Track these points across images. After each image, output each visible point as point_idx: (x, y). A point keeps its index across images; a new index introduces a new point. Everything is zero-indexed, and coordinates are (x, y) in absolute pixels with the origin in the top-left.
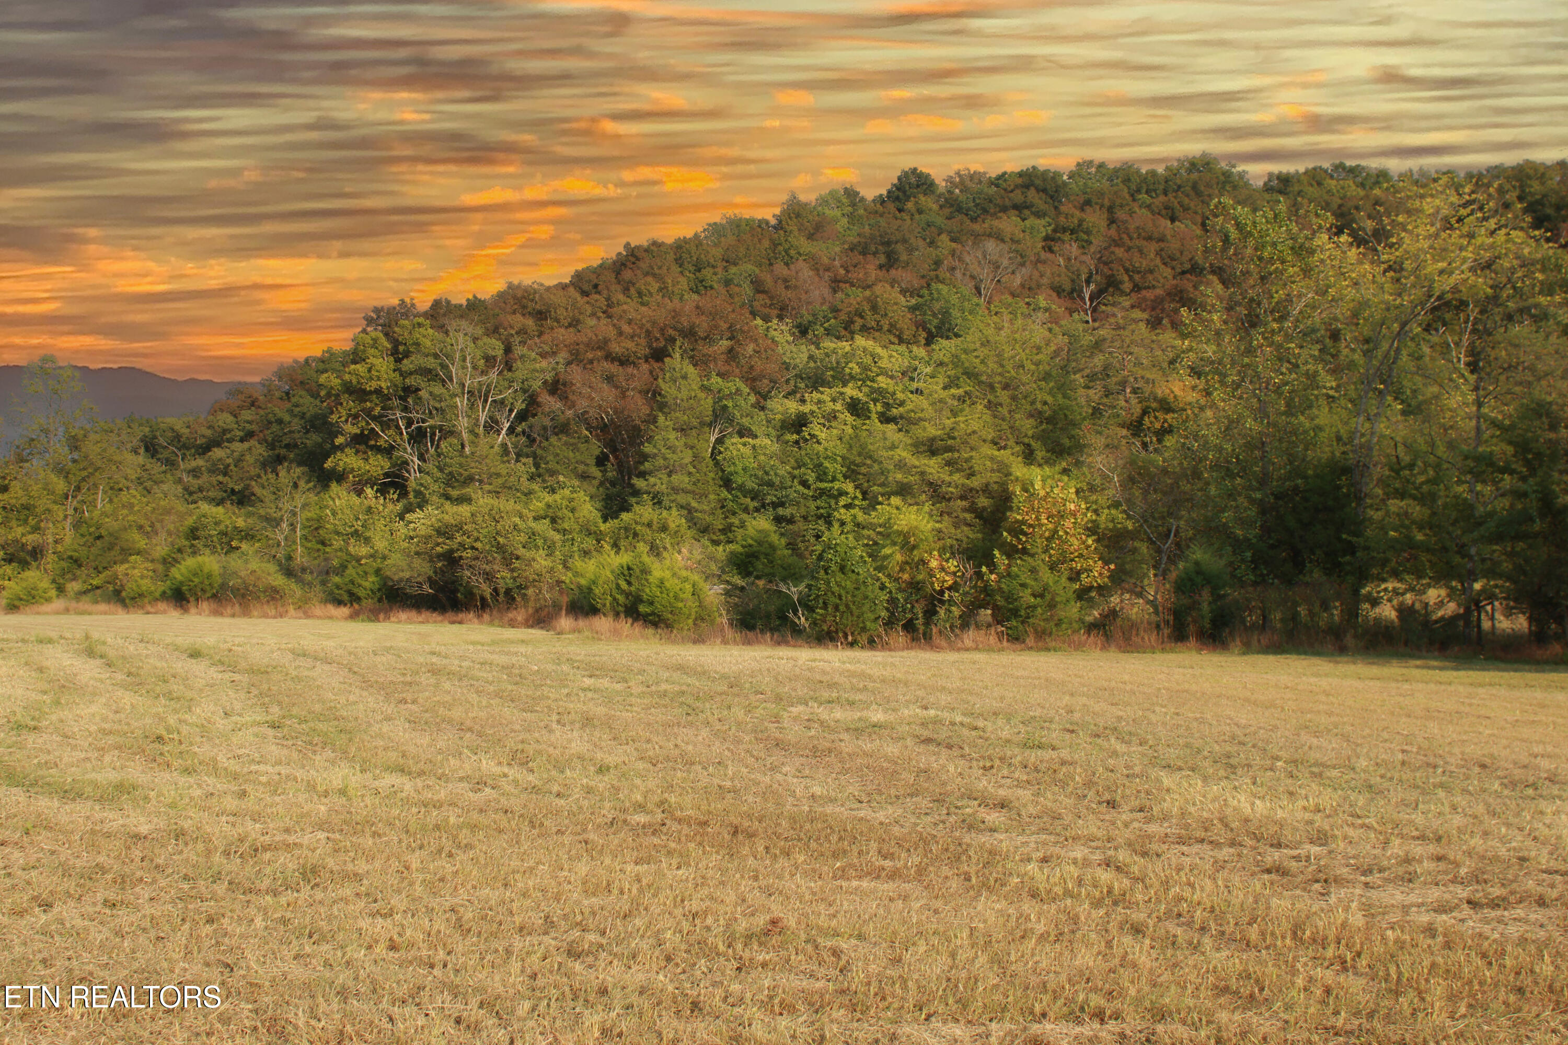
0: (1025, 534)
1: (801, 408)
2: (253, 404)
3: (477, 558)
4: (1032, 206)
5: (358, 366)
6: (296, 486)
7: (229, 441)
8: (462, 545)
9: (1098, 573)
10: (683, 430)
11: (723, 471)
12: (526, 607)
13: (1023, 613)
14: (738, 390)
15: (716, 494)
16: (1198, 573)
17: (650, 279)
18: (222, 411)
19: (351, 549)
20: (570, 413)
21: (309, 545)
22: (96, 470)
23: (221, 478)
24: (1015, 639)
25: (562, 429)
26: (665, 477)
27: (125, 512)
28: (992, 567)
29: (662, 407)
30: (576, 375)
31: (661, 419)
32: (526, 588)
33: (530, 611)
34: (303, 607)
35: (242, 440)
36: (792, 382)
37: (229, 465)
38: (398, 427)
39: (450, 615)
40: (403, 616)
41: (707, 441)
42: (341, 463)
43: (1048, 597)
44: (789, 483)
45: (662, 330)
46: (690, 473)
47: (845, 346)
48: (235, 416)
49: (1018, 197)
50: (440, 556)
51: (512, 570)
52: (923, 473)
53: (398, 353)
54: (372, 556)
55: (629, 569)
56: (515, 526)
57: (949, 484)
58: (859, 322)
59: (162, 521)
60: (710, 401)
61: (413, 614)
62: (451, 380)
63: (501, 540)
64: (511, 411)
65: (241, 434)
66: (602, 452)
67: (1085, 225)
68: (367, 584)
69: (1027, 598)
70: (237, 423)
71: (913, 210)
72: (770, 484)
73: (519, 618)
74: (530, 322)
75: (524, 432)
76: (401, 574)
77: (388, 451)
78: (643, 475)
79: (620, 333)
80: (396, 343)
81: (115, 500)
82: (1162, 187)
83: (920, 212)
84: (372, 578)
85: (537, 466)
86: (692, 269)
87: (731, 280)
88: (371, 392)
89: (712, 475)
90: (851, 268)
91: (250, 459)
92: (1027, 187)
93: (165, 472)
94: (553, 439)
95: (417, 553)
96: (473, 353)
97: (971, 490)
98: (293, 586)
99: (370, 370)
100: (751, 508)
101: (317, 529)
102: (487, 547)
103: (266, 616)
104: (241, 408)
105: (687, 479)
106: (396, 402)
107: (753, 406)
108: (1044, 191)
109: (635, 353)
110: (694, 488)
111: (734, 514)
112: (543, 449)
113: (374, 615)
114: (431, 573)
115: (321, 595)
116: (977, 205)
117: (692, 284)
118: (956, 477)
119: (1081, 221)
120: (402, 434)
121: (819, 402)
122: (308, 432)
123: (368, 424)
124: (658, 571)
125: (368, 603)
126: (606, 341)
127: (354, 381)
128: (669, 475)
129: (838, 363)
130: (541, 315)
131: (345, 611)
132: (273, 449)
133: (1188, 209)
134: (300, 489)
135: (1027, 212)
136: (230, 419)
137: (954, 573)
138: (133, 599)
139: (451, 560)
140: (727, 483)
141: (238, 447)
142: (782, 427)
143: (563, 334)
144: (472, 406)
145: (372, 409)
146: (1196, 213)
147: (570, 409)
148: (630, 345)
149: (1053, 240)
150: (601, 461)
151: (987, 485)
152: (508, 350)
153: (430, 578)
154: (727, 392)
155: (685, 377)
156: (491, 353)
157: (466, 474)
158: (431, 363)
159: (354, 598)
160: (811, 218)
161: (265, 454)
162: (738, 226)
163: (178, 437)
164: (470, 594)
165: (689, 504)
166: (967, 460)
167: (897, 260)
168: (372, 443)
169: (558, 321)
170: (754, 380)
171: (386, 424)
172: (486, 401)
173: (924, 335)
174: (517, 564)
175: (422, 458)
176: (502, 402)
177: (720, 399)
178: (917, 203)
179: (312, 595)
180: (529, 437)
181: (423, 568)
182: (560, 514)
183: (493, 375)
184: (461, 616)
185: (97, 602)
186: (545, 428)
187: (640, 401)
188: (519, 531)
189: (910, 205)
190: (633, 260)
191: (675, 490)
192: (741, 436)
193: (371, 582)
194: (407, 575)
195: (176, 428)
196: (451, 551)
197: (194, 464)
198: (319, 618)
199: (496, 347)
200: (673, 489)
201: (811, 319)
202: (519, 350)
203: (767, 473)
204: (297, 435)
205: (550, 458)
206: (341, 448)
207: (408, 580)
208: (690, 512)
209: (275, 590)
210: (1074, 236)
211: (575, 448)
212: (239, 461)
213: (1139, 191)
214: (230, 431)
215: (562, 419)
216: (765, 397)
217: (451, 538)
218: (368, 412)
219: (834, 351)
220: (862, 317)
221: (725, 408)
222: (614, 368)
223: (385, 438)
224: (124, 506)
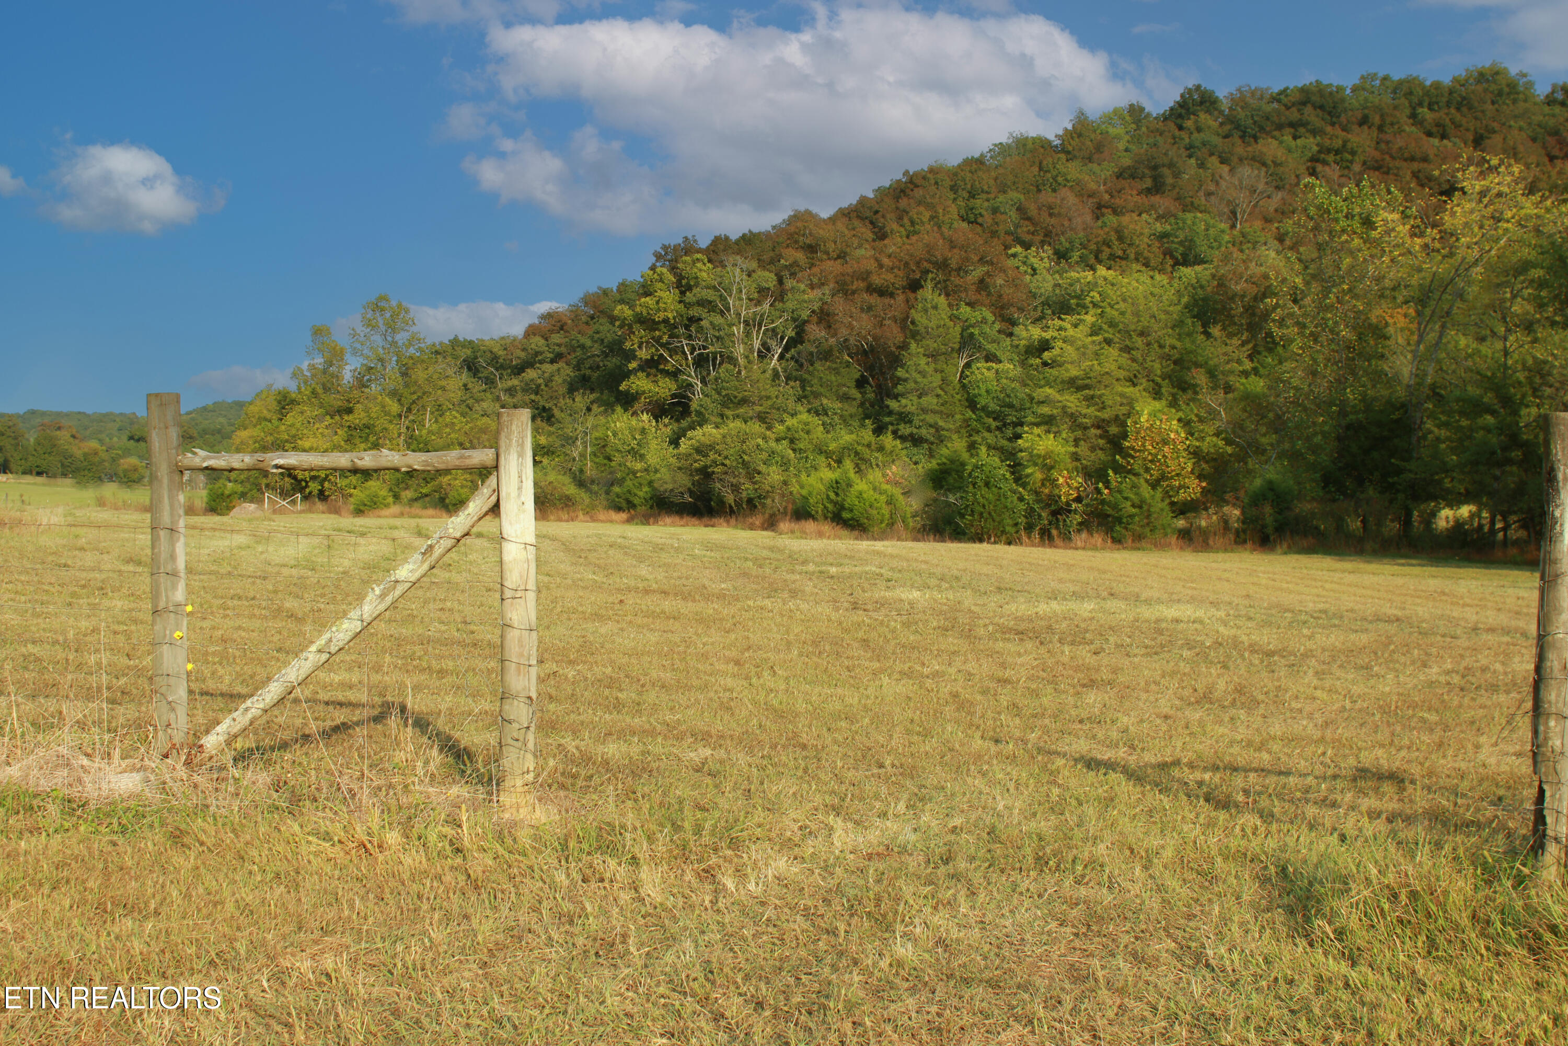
0: (1133, 457)
1: (1044, 334)
2: (562, 328)
3: (726, 473)
4: (1308, 123)
5: (648, 299)
6: (589, 409)
7: (541, 362)
8: (714, 462)
9: (1193, 488)
10: (933, 356)
11: (968, 393)
12: (763, 514)
13: (1124, 520)
14: (984, 318)
15: (962, 414)
16: (1272, 490)
17: (922, 209)
18: (534, 334)
19: (628, 464)
20: (832, 341)
21: (597, 460)
22: (424, 393)
23: (533, 397)
24: (1118, 541)
25: (826, 355)
26: (915, 399)
27: (448, 430)
28: (1107, 485)
29: (914, 335)
30: (839, 306)
31: (913, 346)
32: (765, 498)
33: (767, 516)
34: (590, 514)
35: (552, 361)
36: (1040, 309)
37: (540, 385)
38: (684, 353)
39: (705, 520)
40: (668, 520)
41: (956, 366)
42: (634, 386)
43: (1145, 507)
44: (1028, 405)
45: (918, 264)
46: (938, 396)
47: (1089, 275)
48: (546, 339)
49: (1294, 115)
50: (697, 470)
51: (755, 483)
52: (1064, 407)
53: (683, 286)
54: (646, 470)
55: (837, 482)
56: (758, 446)
57: (1085, 416)
58: (1106, 251)
59: (478, 439)
60: (958, 329)
61: (676, 519)
62: (729, 310)
63: (745, 457)
64: (782, 338)
65: (551, 356)
66: (862, 376)
67: (1349, 145)
68: (641, 494)
69: (1127, 507)
70: (548, 346)
71: (1193, 128)
72: (1011, 406)
73: (757, 523)
74: (800, 256)
75: (792, 358)
76: (666, 486)
77: (674, 374)
78: (896, 397)
79: (881, 266)
80: (680, 278)
81: (440, 420)
82: (1444, 100)
83: (1199, 130)
84: (646, 489)
85: (803, 388)
86: (966, 195)
87: (998, 208)
88: (659, 323)
89: (958, 397)
90: (1115, 194)
91: (558, 379)
92: (1304, 104)
93: (485, 391)
94: (818, 365)
95: (680, 468)
96: (748, 287)
97: (1103, 420)
98: (583, 495)
99: (658, 302)
100: (993, 427)
101: (604, 446)
102: (734, 464)
103: (560, 520)
104: (551, 331)
105: (935, 401)
106: (682, 330)
107: (999, 332)
108: (1321, 107)
109: (893, 284)
110: (942, 408)
111: (978, 432)
112: (809, 372)
113: (646, 519)
114: (690, 485)
115: (605, 503)
116: (1255, 123)
117: (963, 212)
118: (1092, 409)
119: (1345, 143)
120: (687, 359)
121: (1061, 329)
122: (607, 356)
123: (657, 350)
124: (860, 485)
125: (642, 509)
126: (869, 273)
127: (645, 313)
128: (920, 397)
129: (1082, 291)
130: (811, 249)
131: (624, 516)
132: (579, 370)
133: (1460, 126)
134: (593, 412)
135: (1302, 130)
136: (542, 342)
137: (1078, 488)
138: (455, 505)
139: (706, 474)
140: (972, 404)
141: (548, 368)
142: (1026, 352)
143: (833, 267)
144: (748, 334)
145: (661, 337)
146: (1467, 130)
147: (832, 337)
148: (890, 277)
149: (1317, 161)
150: (861, 383)
151: (1117, 416)
152: (780, 281)
153: (689, 489)
154: (973, 321)
155: (935, 307)
156: (765, 285)
157: (740, 396)
158: (710, 295)
159: (631, 505)
160: (1093, 136)
161: (572, 374)
162: (1024, 145)
163: (495, 358)
164: (721, 502)
165: (936, 423)
166: (1100, 397)
167: (1164, 184)
168: (662, 367)
169: (827, 253)
170: (1002, 308)
171: (673, 352)
172: (760, 328)
173: (1171, 262)
174: (758, 478)
175: (703, 381)
176: (773, 330)
177: (968, 328)
178: (1196, 122)
179: (597, 503)
180: (797, 361)
181: (684, 481)
182: (797, 436)
183: (766, 306)
184: (715, 520)
185: (425, 508)
186: (811, 354)
187: (896, 330)
188: (761, 450)
189: (1189, 124)
190: (911, 187)
191: (924, 411)
192: (987, 362)
193: (644, 492)
194: (670, 486)
195: (495, 350)
196: (706, 467)
197: (510, 383)
198: (602, 521)
199: (768, 278)
200: (922, 410)
201: (1067, 245)
202: (789, 283)
203: (1009, 396)
204: (597, 359)
205: (815, 381)
206: (635, 371)
207: (672, 490)
208: (937, 430)
209: (568, 498)
210: (1338, 157)
211: (837, 372)
212: (548, 382)
213: (1420, 104)
214: (541, 353)
215: (825, 346)
216: (1013, 323)
217: (706, 456)
218: (658, 340)
219: (1078, 280)
220: (1109, 247)
221: (972, 335)
222: (874, 299)
223: (672, 362)
224: (447, 426)
